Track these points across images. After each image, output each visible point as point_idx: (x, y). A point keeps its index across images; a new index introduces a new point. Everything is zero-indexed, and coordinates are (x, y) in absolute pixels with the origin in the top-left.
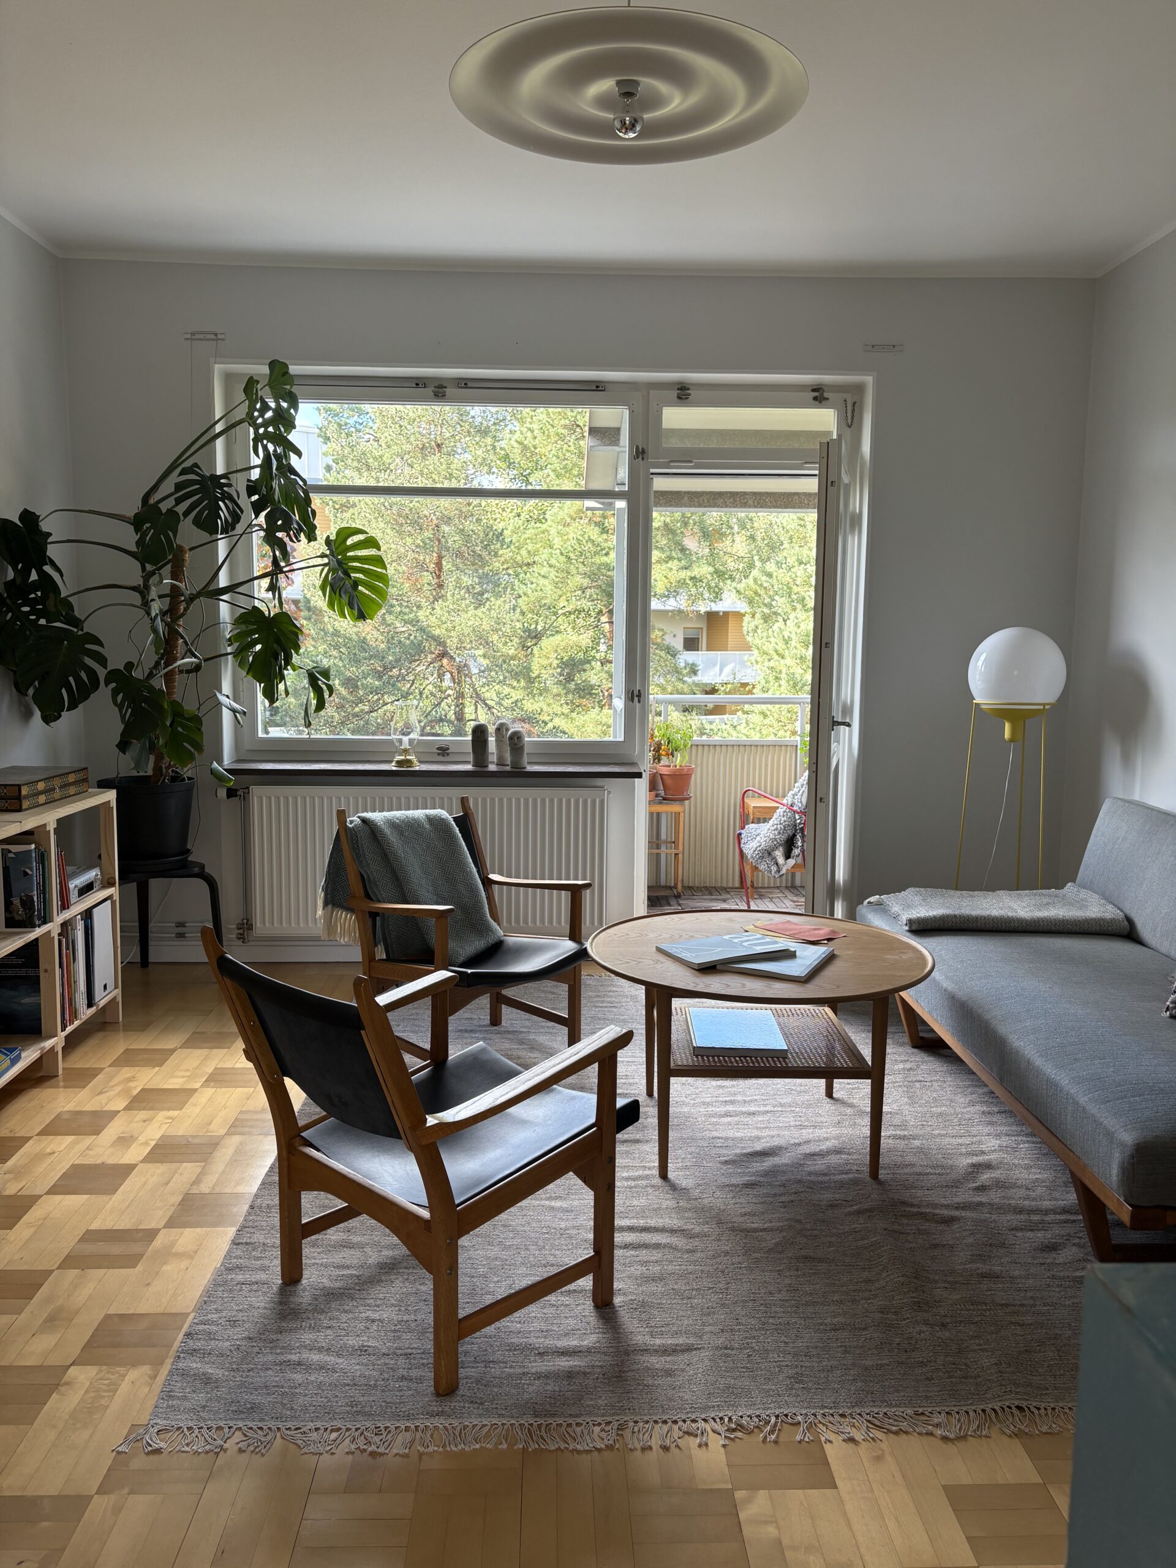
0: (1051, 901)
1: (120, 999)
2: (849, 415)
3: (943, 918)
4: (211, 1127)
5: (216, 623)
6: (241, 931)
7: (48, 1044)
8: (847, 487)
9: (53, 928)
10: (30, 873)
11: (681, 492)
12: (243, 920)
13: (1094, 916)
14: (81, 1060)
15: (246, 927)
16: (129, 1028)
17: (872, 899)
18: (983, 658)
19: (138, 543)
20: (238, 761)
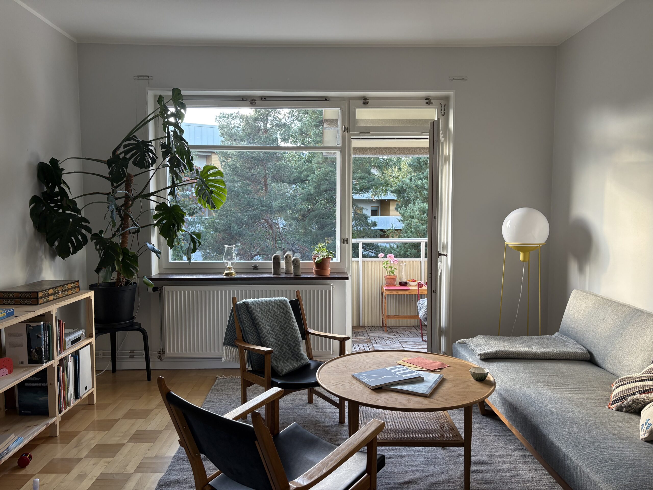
0: (548, 342)
1: (95, 393)
2: (443, 110)
3: (497, 352)
4: (128, 468)
5: (148, 209)
6: (160, 355)
7: (51, 421)
8: (443, 143)
9: (55, 362)
10: (40, 336)
11: (366, 148)
12: (161, 349)
13: (572, 351)
14: (70, 427)
15: (162, 352)
16: (100, 407)
17: (460, 341)
18: (509, 222)
19: (109, 174)
20: (160, 274)
